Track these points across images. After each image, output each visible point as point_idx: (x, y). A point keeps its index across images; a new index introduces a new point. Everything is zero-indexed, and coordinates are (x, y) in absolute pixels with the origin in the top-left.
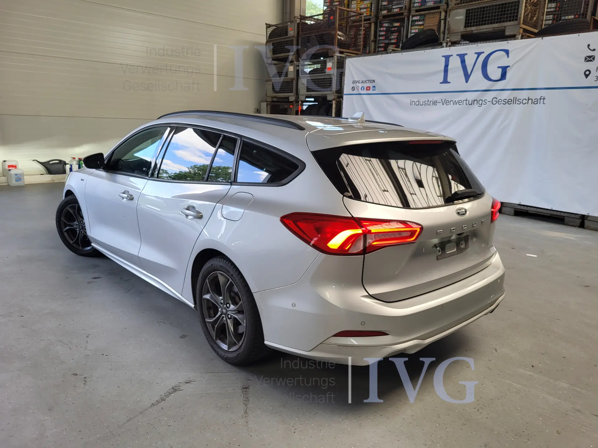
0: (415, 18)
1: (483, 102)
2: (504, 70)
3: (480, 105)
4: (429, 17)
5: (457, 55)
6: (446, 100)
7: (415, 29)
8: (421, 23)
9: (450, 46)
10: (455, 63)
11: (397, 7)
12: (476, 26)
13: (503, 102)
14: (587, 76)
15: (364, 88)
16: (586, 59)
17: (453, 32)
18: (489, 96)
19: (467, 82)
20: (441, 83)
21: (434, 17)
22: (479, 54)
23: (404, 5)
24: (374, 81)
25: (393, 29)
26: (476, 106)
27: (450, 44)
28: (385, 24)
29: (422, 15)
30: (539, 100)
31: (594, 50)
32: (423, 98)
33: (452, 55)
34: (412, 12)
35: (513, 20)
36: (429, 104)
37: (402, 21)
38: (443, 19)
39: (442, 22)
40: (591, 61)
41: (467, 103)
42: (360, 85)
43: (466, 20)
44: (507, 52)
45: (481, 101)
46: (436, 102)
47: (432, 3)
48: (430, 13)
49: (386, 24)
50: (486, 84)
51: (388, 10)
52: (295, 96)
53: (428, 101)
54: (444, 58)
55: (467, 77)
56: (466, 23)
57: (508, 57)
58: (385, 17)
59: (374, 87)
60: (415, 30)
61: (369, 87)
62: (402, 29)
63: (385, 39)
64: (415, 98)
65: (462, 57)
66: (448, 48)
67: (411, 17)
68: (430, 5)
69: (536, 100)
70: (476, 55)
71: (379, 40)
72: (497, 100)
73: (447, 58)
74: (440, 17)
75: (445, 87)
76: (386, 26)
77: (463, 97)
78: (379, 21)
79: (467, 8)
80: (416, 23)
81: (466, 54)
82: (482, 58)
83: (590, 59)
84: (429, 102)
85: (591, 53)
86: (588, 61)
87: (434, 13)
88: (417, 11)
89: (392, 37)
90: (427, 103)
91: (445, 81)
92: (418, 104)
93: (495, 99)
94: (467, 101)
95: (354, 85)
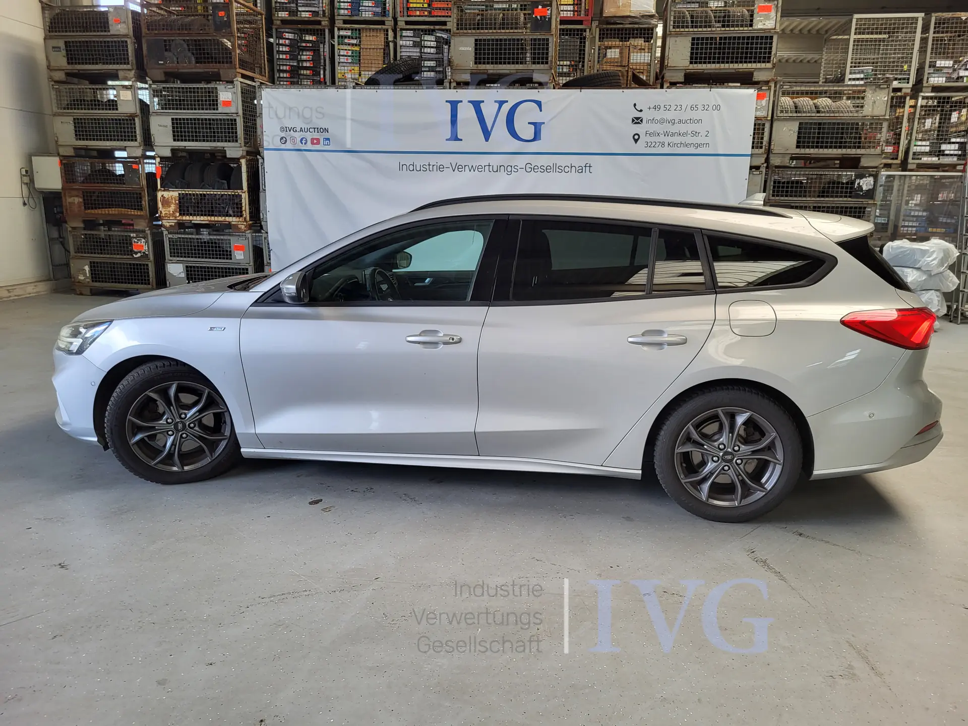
0: (342, 33)
1: (513, 169)
2: (537, 127)
3: (509, 173)
4: (368, 34)
5: (470, 102)
6: (458, 165)
7: (346, 50)
8: (354, 41)
9: (455, 88)
10: (466, 113)
11: (307, 9)
12: (492, 63)
13: (540, 169)
14: (636, 141)
15: (306, 140)
16: (633, 120)
17: (458, 68)
18: (521, 161)
19: (487, 139)
20: (447, 140)
21: (377, 36)
22: (501, 103)
23: (321, 9)
24: (326, 130)
25: (304, 45)
26: (502, 174)
27: (454, 84)
28: (287, 34)
29: (356, 30)
30: (584, 168)
31: (641, 111)
32: (420, 160)
33: (461, 101)
34: (337, 22)
35: (542, 63)
36: (431, 169)
37: (320, 33)
38: (392, 42)
39: (391, 45)
40: (639, 123)
41: (491, 170)
42: (298, 136)
43: (476, 54)
44: (539, 104)
45: (509, 167)
46: (442, 167)
47: (370, 13)
48: (370, 29)
49: (290, 35)
50: (516, 145)
51: (290, 12)
52: (142, 148)
53: (429, 165)
54: (449, 105)
55: (487, 134)
56: (476, 58)
57: (541, 111)
58: (284, 22)
59: (328, 139)
60: (345, 52)
61: (318, 140)
62: (322, 46)
63: (290, 59)
64: (408, 159)
65: (477, 105)
66: (452, 90)
67: (336, 29)
68: (367, 16)
69: (581, 168)
70: (497, 105)
71: (279, 59)
72: (532, 167)
73: (454, 105)
74: (387, 38)
75: (454, 146)
76: (290, 37)
77: (484, 160)
78: (274, 27)
79: (477, 38)
80: (346, 41)
81: (483, 102)
82: (506, 108)
83: (637, 121)
84: (431, 167)
85: (638, 115)
86: (636, 123)
87: (377, 29)
88: (345, 22)
89: (304, 58)
90: (427, 168)
91: (455, 138)
92: (412, 168)
93: (529, 166)
94: (491, 167)
95: (283, 135)
